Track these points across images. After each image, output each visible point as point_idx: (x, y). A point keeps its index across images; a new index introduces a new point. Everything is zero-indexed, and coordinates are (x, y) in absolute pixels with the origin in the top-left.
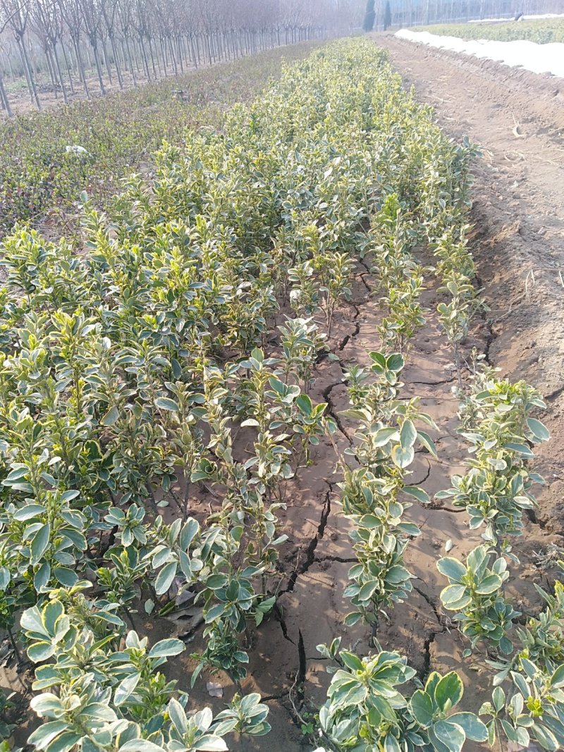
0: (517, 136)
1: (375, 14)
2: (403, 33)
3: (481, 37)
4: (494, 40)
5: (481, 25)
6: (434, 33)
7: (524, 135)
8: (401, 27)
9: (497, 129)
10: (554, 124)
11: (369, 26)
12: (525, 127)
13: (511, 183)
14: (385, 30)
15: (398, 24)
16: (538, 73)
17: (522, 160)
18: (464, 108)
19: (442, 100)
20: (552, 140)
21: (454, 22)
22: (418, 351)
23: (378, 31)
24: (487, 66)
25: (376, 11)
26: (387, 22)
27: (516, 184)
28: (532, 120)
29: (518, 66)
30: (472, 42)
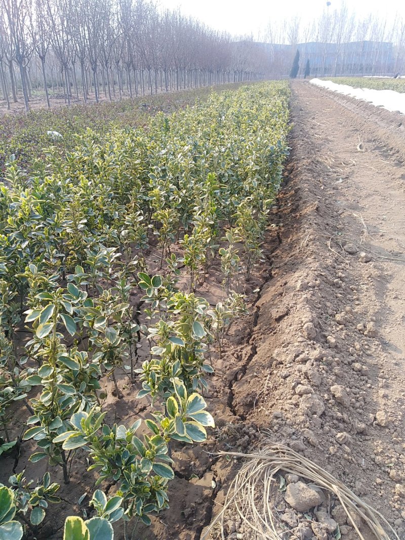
0: (359, 149)
1: (299, 68)
2: (316, 81)
3: (366, 87)
4: (374, 89)
5: (370, 79)
6: (336, 82)
7: (363, 150)
8: (316, 77)
9: (348, 145)
10: (388, 144)
11: (294, 74)
12: (366, 145)
13: (337, 180)
14: (305, 78)
15: (314, 75)
16: (391, 111)
17: (354, 165)
18: (332, 130)
19: (319, 124)
20: (381, 155)
21: (353, 76)
22: (217, 283)
23: (300, 78)
24: (361, 105)
25: (300, 65)
26: (307, 73)
27: (341, 181)
28: (374, 140)
29: (380, 106)
30: (359, 89)
